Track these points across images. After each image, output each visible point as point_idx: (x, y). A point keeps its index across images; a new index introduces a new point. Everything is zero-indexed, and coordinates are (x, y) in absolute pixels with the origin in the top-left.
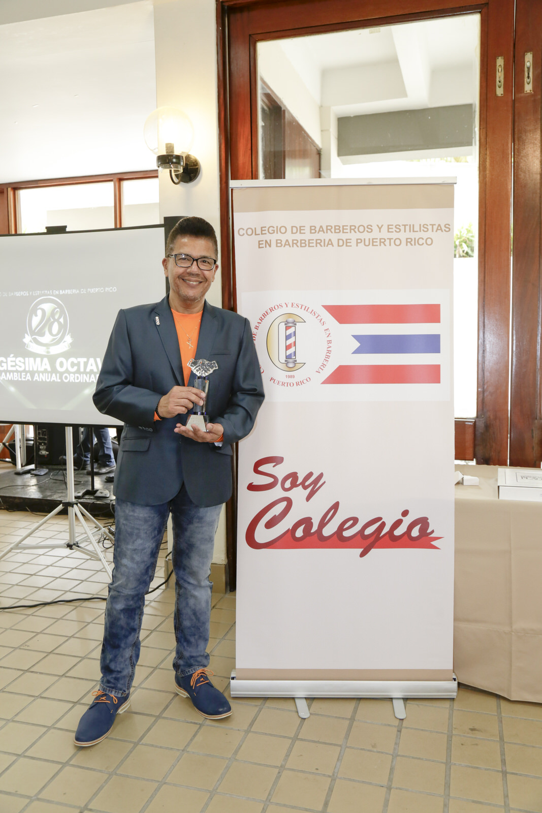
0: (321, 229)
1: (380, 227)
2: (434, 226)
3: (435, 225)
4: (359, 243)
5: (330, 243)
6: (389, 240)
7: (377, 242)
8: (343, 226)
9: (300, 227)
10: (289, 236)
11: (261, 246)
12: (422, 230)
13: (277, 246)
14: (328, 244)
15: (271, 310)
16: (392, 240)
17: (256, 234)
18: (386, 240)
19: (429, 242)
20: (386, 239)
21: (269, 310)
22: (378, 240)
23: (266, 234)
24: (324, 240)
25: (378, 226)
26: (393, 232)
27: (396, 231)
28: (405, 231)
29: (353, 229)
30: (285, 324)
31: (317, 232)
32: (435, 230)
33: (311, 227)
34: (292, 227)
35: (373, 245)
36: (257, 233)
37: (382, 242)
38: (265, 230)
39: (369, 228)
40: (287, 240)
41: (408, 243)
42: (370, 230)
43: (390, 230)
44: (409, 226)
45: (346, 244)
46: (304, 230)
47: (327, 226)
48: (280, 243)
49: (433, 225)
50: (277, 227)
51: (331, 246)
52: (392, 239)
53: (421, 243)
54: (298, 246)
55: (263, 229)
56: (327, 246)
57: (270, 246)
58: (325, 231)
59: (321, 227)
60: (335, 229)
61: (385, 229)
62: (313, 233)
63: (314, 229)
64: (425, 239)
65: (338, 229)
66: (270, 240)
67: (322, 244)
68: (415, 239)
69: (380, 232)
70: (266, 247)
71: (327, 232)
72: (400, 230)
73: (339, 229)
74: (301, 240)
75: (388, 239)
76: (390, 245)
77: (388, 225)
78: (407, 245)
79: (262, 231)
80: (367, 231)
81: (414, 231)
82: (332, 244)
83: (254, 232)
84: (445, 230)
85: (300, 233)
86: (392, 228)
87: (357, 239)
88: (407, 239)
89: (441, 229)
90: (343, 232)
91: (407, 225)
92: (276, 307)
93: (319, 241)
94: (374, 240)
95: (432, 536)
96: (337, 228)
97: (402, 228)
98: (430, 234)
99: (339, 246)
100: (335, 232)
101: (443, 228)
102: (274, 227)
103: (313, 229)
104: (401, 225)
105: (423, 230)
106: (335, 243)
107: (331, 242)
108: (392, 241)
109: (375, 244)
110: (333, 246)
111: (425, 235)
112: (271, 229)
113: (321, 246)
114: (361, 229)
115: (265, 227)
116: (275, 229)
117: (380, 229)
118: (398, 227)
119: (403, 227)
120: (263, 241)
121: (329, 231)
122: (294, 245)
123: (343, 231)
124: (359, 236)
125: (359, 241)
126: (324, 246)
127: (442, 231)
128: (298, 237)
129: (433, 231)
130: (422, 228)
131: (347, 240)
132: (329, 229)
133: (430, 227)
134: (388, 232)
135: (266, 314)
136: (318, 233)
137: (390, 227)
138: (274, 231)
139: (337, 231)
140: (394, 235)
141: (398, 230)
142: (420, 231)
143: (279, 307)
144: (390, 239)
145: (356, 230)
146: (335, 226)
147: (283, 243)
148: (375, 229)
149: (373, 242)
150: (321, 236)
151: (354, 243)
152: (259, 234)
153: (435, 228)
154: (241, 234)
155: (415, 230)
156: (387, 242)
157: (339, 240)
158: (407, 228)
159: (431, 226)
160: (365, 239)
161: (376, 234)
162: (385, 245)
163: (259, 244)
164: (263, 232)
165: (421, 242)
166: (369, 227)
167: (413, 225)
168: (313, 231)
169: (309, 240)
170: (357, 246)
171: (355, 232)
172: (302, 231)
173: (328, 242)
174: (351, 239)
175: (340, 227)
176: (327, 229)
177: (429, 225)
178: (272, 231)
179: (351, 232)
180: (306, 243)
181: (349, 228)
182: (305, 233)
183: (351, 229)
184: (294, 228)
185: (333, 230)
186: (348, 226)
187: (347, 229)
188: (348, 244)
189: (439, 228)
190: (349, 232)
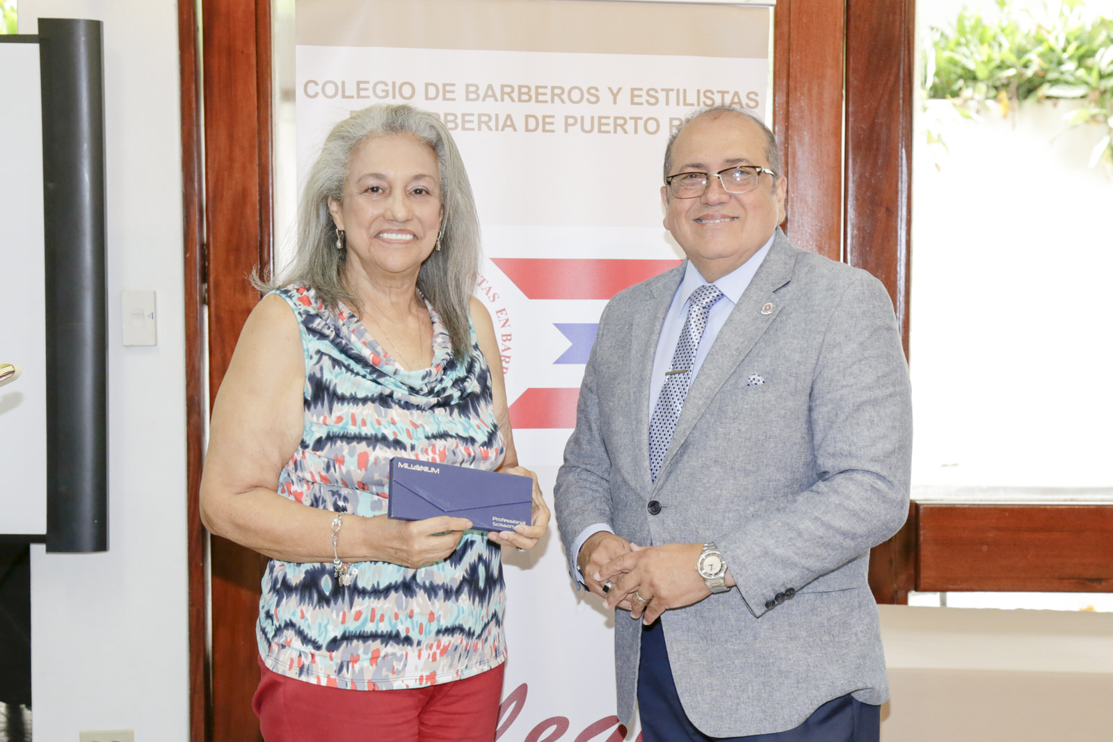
0: (490, 93)
1: (615, 92)
2: (726, 95)
3: (728, 92)
4: (571, 125)
5: (509, 123)
6: (633, 121)
7: (608, 124)
8: (537, 88)
9: (445, 85)
12: (700, 104)
14: (505, 125)
16: (639, 121)
17: (344, 96)
20: (628, 119)
22: (611, 121)
23: (369, 97)
24: (497, 116)
25: (610, 89)
26: (642, 104)
27: (647, 101)
28: (667, 104)
29: (559, 96)
31: (481, 97)
33: (468, 86)
34: (427, 85)
35: (600, 131)
36: (347, 94)
37: (620, 124)
38: (367, 89)
39: (593, 95)
42: (593, 99)
43: (636, 100)
44: (675, 90)
45: (544, 127)
46: (453, 92)
47: (503, 87)
50: (394, 84)
51: (511, 129)
52: (641, 118)
55: (362, 86)
56: (503, 130)
58: (499, 97)
59: (490, 87)
60: (520, 93)
61: (624, 97)
62: (472, 100)
63: (475, 92)
65: (526, 93)
67: (492, 124)
69: (615, 102)
71: (502, 100)
72: (657, 99)
73: (527, 94)
74: (446, 114)
75: (631, 118)
76: (636, 132)
77: (633, 90)
79: (359, 89)
80: (588, 100)
81: (685, 104)
82: (513, 126)
84: (746, 105)
85: (445, 99)
86: (640, 96)
87: (567, 118)
88: (671, 120)
89: (739, 103)
90: (537, 101)
91: (672, 90)
93: (485, 119)
94: (603, 121)
96: (525, 90)
97: (661, 96)
99: (527, 130)
100: (520, 100)
101: (743, 101)
102: (386, 85)
103: (471, 92)
104: (659, 90)
105: (704, 103)
106: (519, 123)
107: (512, 121)
108: (641, 123)
109: (603, 128)
110: (515, 130)
112: (380, 87)
113: (490, 129)
114: (576, 95)
115: (368, 82)
116: (390, 88)
117: (615, 96)
118: (652, 93)
119: (664, 93)
121: (506, 97)
123: (537, 98)
124: (570, 109)
125: (571, 121)
126: (497, 129)
128: (440, 107)
130: (702, 99)
131: (544, 117)
132: (507, 92)
133: (717, 98)
134: (633, 103)
136: (484, 100)
137: (636, 93)
138: (387, 92)
139: (525, 97)
140: (644, 111)
141: (653, 101)
144: (636, 119)
145: (565, 97)
146: (520, 87)
148: (605, 96)
149: (600, 124)
150: (490, 107)
151: (559, 124)
152: (352, 97)
153: (727, 99)
154: (311, 93)
155: (688, 102)
156: (630, 126)
157: (527, 117)
158: (673, 95)
159: (720, 94)
160: (582, 118)
161: (605, 107)
162: (625, 132)
164: (362, 93)
166: (593, 91)
167: (685, 91)
168: (472, 96)
169: (464, 115)
170: (566, 131)
171: (563, 102)
172: (448, 95)
173: (506, 121)
174: (553, 117)
175: (529, 89)
176: (503, 93)
177: (715, 92)
178: (383, 91)
179: (553, 101)
180: (457, 121)
181: (548, 91)
182: (454, 99)
183: (553, 95)
184: (430, 87)
185: (515, 95)
186: (546, 87)
187: (545, 94)
188: (547, 127)
189: (736, 100)
190: (550, 101)
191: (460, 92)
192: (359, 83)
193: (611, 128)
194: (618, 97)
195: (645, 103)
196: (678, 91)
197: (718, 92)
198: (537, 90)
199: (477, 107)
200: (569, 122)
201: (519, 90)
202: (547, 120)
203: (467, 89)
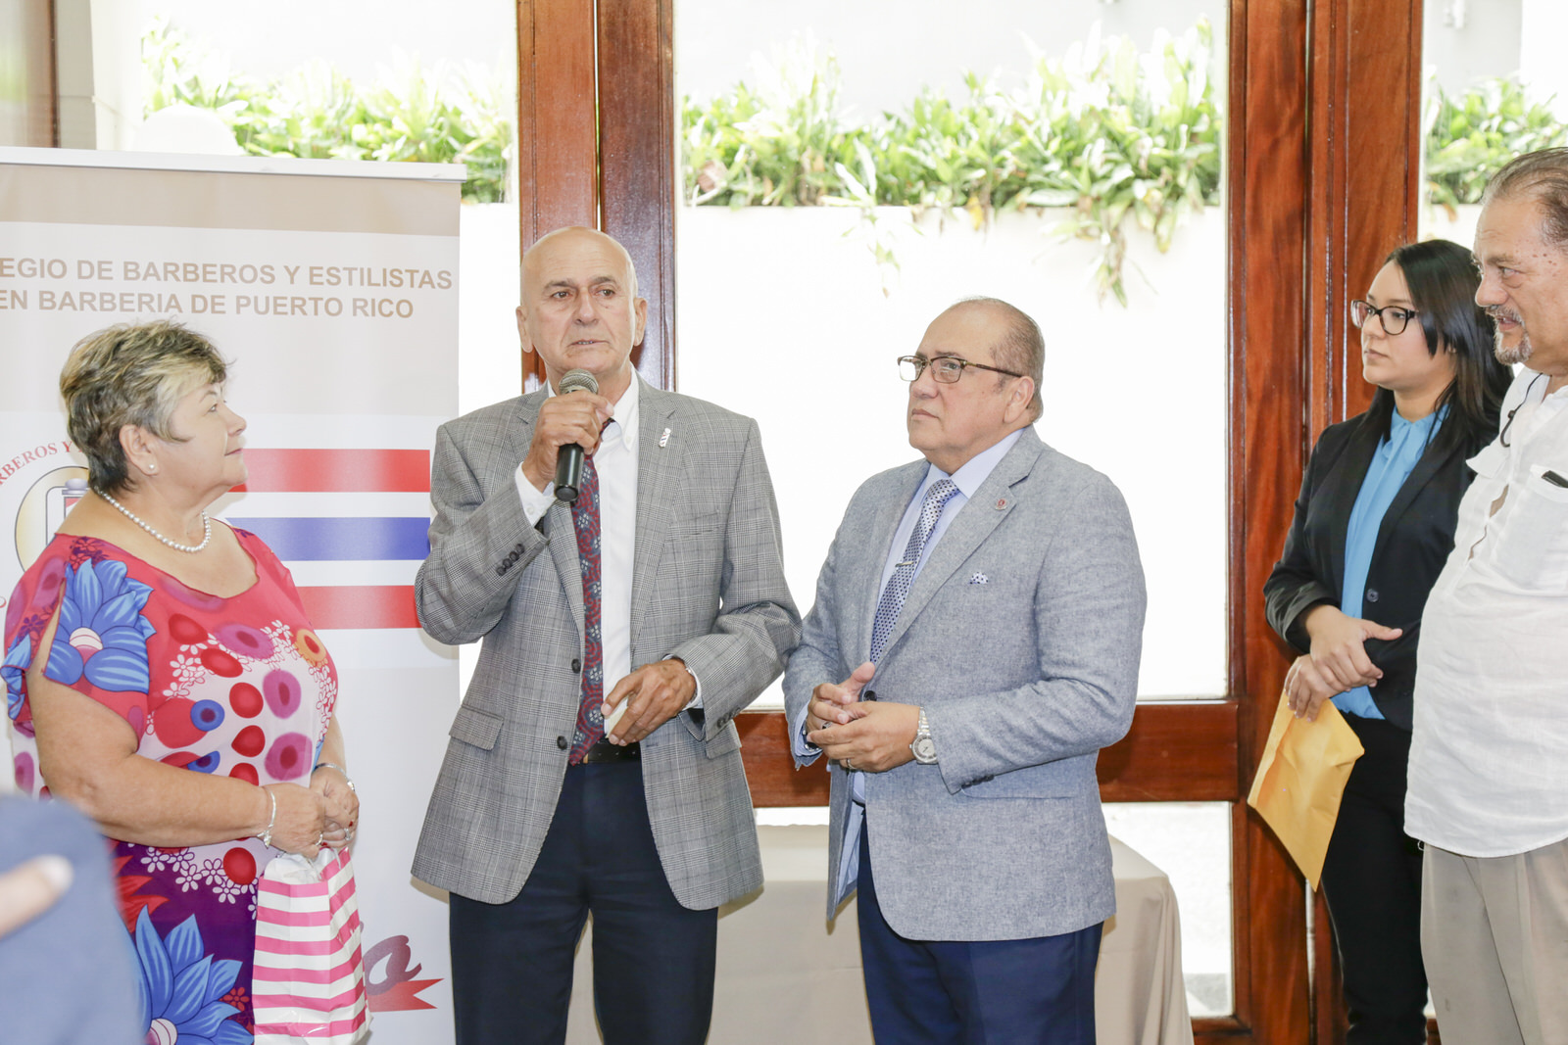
0: (151, 271)
1: (292, 270)
2: (415, 275)
3: (417, 271)
4: (243, 306)
5: (174, 303)
6: (313, 302)
7: (285, 305)
8: (205, 266)
9: (100, 263)
10: (72, 284)
12: (388, 283)
13: (42, 307)
14: (170, 306)
15: (28, 457)
18: (308, 301)
19: (405, 310)
20: (307, 299)
21: (22, 458)
22: (288, 302)
23: (13, 276)
24: (160, 296)
25: (287, 268)
26: (322, 284)
27: (328, 281)
28: (350, 283)
29: (229, 274)
30: (64, 492)
31: (142, 276)
32: (417, 281)
33: (126, 264)
34: (80, 263)
35: (276, 313)
37: (298, 305)
38: (12, 267)
39: (268, 274)
40: (67, 294)
41: (359, 311)
42: (268, 278)
43: (316, 279)
44: (358, 272)
45: (213, 308)
46: (109, 270)
47: (166, 265)
48: (51, 300)
49: (412, 272)
50: (42, 261)
51: (177, 310)
52: (322, 299)
53: (386, 311)
54: (94, 309)
55: (5, 263)
56: (167, 310)
57: (24, 305)
58: (161, 275)
59: (151, 265)
60: (186, 272)
61: (303, 276)
62: (131, 279)
63: (135, 271)
64: (395, 302)
65: (192, 272)
66: (25, 293)
67: (155, 305)
68: (373, 300)
69: (292, 282)
70: (13, 307)
71: (166, 279)
72: (339, 279)
73: (194, 272)
74: (102, 295)
75: (310, 299)
76: (316, 313)
77: (312, 269)
78: (355, 314)
80: (262, 279)
81: (370, 284)
84: (439, 284)
86: (321, 275)
87: (238, 298)
88: (355, 300)
89: (431, 282)
90: (205, 280)
91: (356, 269)
92: (41, 452)
93: (146, 299)
94: (279, 302)
95: (417, 978)
96: (191, 268)
97: (344, 275)
98: (405, 292)
99: (194, 311)
100: (186, 279)
101: (436, 280)
102: (33, 262)
103: (130, 270)
104: (341, 269)
105: (391, 283)
106: (186, 303)
107: (177, 302)
108: (321, 304)
109: (280, 309)
110: (181, 311)
111: (395, 294)
112: (26, 266)
114: (248, 274)
115: (12, 260)
116: (38, 266)
117: (292, 275)
118: (333, 272)
119: (347, 272)
120: (5, 292)
121: (170, 276)
122: (86, 305)
123: (205, 277)
124: (242, 289)
125: (243, 301)
126: (160, 310)
127: (433, 287)
128: (95, 286)
129: (412, 286)
130: (389, 278)
131: (213, 297)
132: (171, 270)
133: (406, 277)
134: (312, 283)
135: (13, 466)
136: (145, 279)
137: (315, 272)
138: (34, 270)
139: (191, 276)
140: (325, 291)
141: (334, 280)
142: (385, 284)
143: (48, 450)
144: (316, 300)
145: (236, 276)
146: (185, 265)
147: (58, 300)
148: (282, 276)
149: (276, 305)
150: (152, 286)
153: (418, 278)
155: (373, 281)
156: (309, 307)
157: (194, 297)
158: (356, 275)
159: (409, 274)
160: (256, 298)
161: (282, 287)
162: (304, 313)
164: (6, 271)
165: (386, 308)
166: (267, 270)
167: (369, 270)
168: (132, 275)
169: (122, 295)
170: (238, 312)
171: (234, 281)
172: (104, 274)
173: (170, 302)
174: (223, 297)
175: (196, 267)
176: (166, 272)
177: (403, 271)
178: (30, 269)
179: (223, 281)
180: (115, 301)
181: (218, 270)
182: (111, 278)
183: (223, 274)
184: (83, 265)
185: (180, 274)
186: (215, 266)
187: (214, 273)
188: (217, 308)
189: (427, 279)
190: (219, 279)
193: (288, 309)
194: (295, 277)
195: (326, 283)
196: (362, 270)
197: (407, 271)
198: (204, 269)
199: (138, 287)
200: (241, 303)
201: (185, 269)
202: (217, 300)
203: (126, 267)
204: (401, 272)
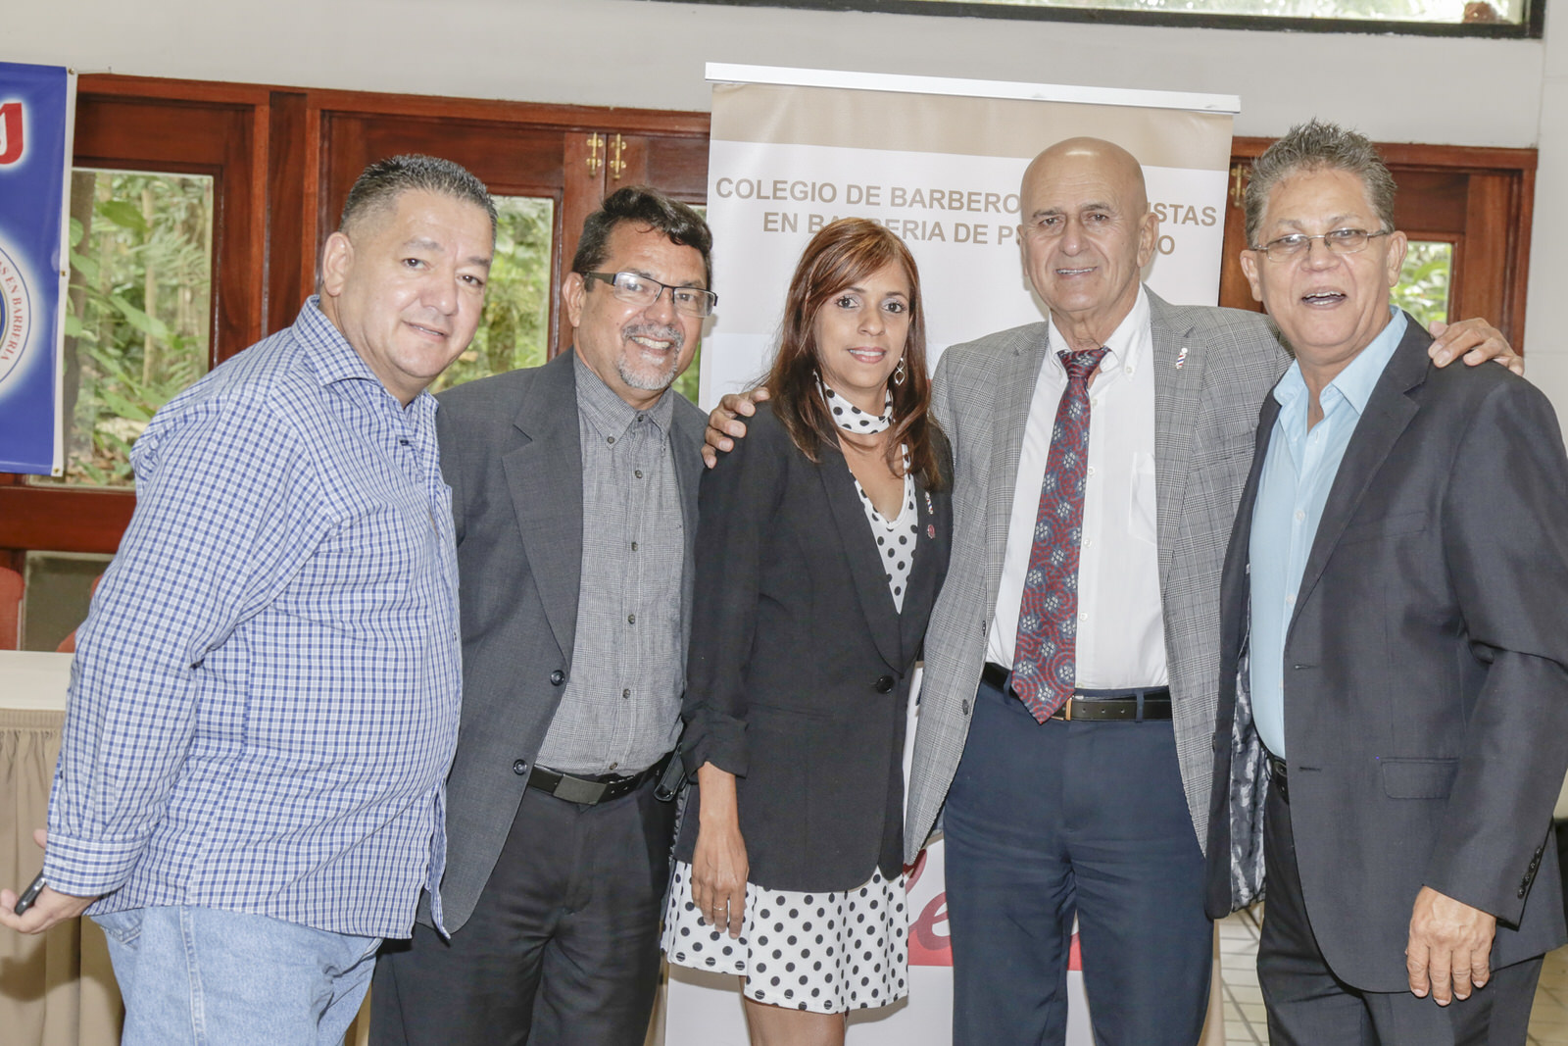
0: (918, 198)
2: (1179, 210)
3: (1182, 207)
4: (1005, 236)
5: (937, 231)
8: (970, 194)
9: (869, 188)
10: (841, 209)
11: (770, 226)
14: (933, 234)
17: (759, 197)
19: (1167, 246)
23: (785, 198)
24: (924, 223)
29: (994, 204)
31: (908, 202)
32: (1181, 217)
33: (894, 190)
34: (850, 187)
36: (762, 194)
38: (784, 190)
45: (975, 237)
46: (877, 196)
47: (932, 192)
49: (1176, 207)
50: (814, 185)
51: (939, 238)
55: (779, 186)
56: (930, 239)
57: (794, 229)
58: (927, 203)
59: (918, 191)
60: (951, 200)
62: (898, 205)
63: (902, 197)
65: (956, 200)
66: (796, 215)
67: (919, 232)
70: (783, 230)
71: (931, 206)
73: (959, 200)
79: (776, 190)
82: (941, 235)
83: (756, 190)
84: (1203, 221)
85: (868, 203)
87: (1001, 228)
89: (1195, 218)
90: (969, 209)
93: (911, 226)
96: (956, 196)
98: (1167, 228)
99: (957, 240)
100: (951, 207)
101: (1200, 216)
102: (805, 185)
103: (897, 196)
106: (949, 233)
107: (940, 230)
110: (943, 239)
112: (799, 188)
113: (916, 237)
114: (1012, 204)
115: (785, 182)
116: (809, 189)
120: (777, 214)
121: (935, 203)
123: (969, 205)
124: (1005, 219)
125: (1005, 232)
126: (923, 238)
127: (1197, 223)
129: (1175, 221)
131: (976, 227)
132: (937, 198)
133: (1170, 212)
136: (911, 205)
138: (806, 193)
139: (956, 204)
145: (1000, 205)
146: (951, 193)
150: (917, 213)
151: (992, 235)
152: (768, 198)
153: (1182, 213)
154: (725, 192)
157: (957, 226)
159: (1173, 209)
163: (767, 221)
164: (779, 194)
168: (898, 201)
170: (1000, 242)
171: (998, 210)
172: (872, 199)
173: (934, 230)
174: (986, 226)
175: (962, 195)
176: (932, 199)
177: (1168, 206)
178: (801, 192)
179: (986, 210)
181: (982, 198)
182: (878, 204)
183: (987, 203)
184: (853, 190)
185: (945, 202)
186: (980, 194)
187: (979, 202)
188: (979, 238)
189: (1191, 215)
190: (983, 209)
191: (885, 197)
192: (776, 183)
197: (1171, 206)
198: (969, 198)
199: (903, 214)
200: (1003, 233)
201: (950, 196)
202: (980, 230)
203: (893, 193)
204: (1165, 207)
